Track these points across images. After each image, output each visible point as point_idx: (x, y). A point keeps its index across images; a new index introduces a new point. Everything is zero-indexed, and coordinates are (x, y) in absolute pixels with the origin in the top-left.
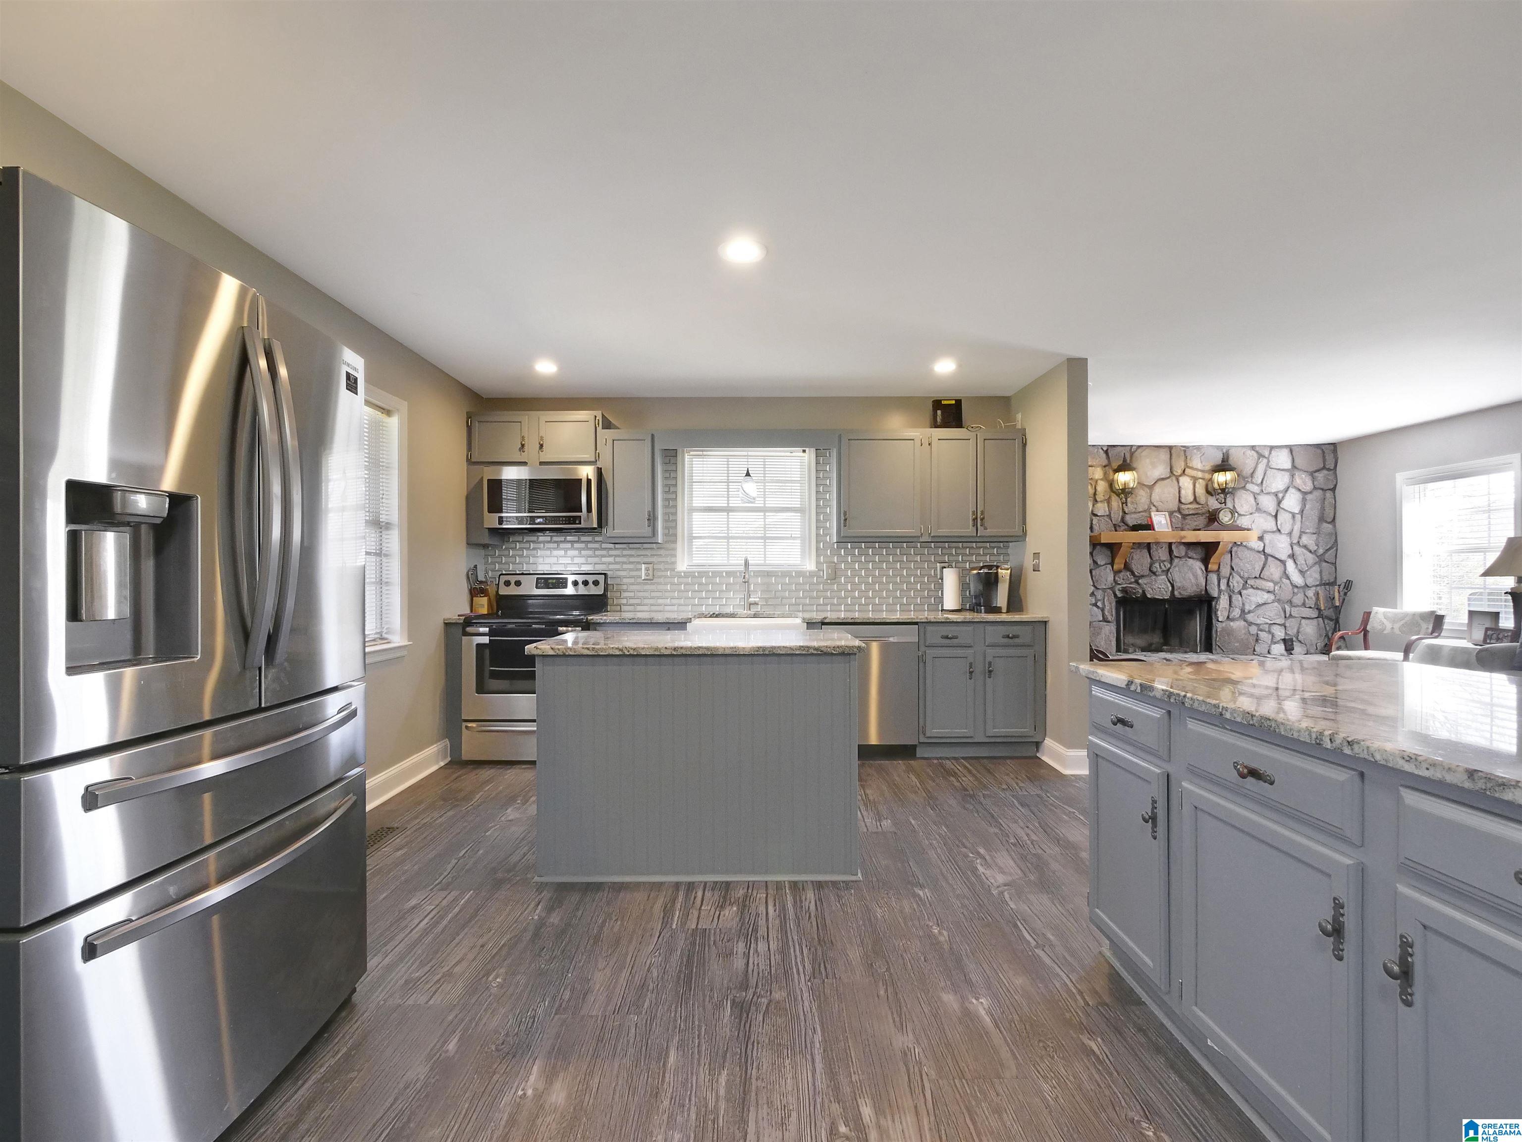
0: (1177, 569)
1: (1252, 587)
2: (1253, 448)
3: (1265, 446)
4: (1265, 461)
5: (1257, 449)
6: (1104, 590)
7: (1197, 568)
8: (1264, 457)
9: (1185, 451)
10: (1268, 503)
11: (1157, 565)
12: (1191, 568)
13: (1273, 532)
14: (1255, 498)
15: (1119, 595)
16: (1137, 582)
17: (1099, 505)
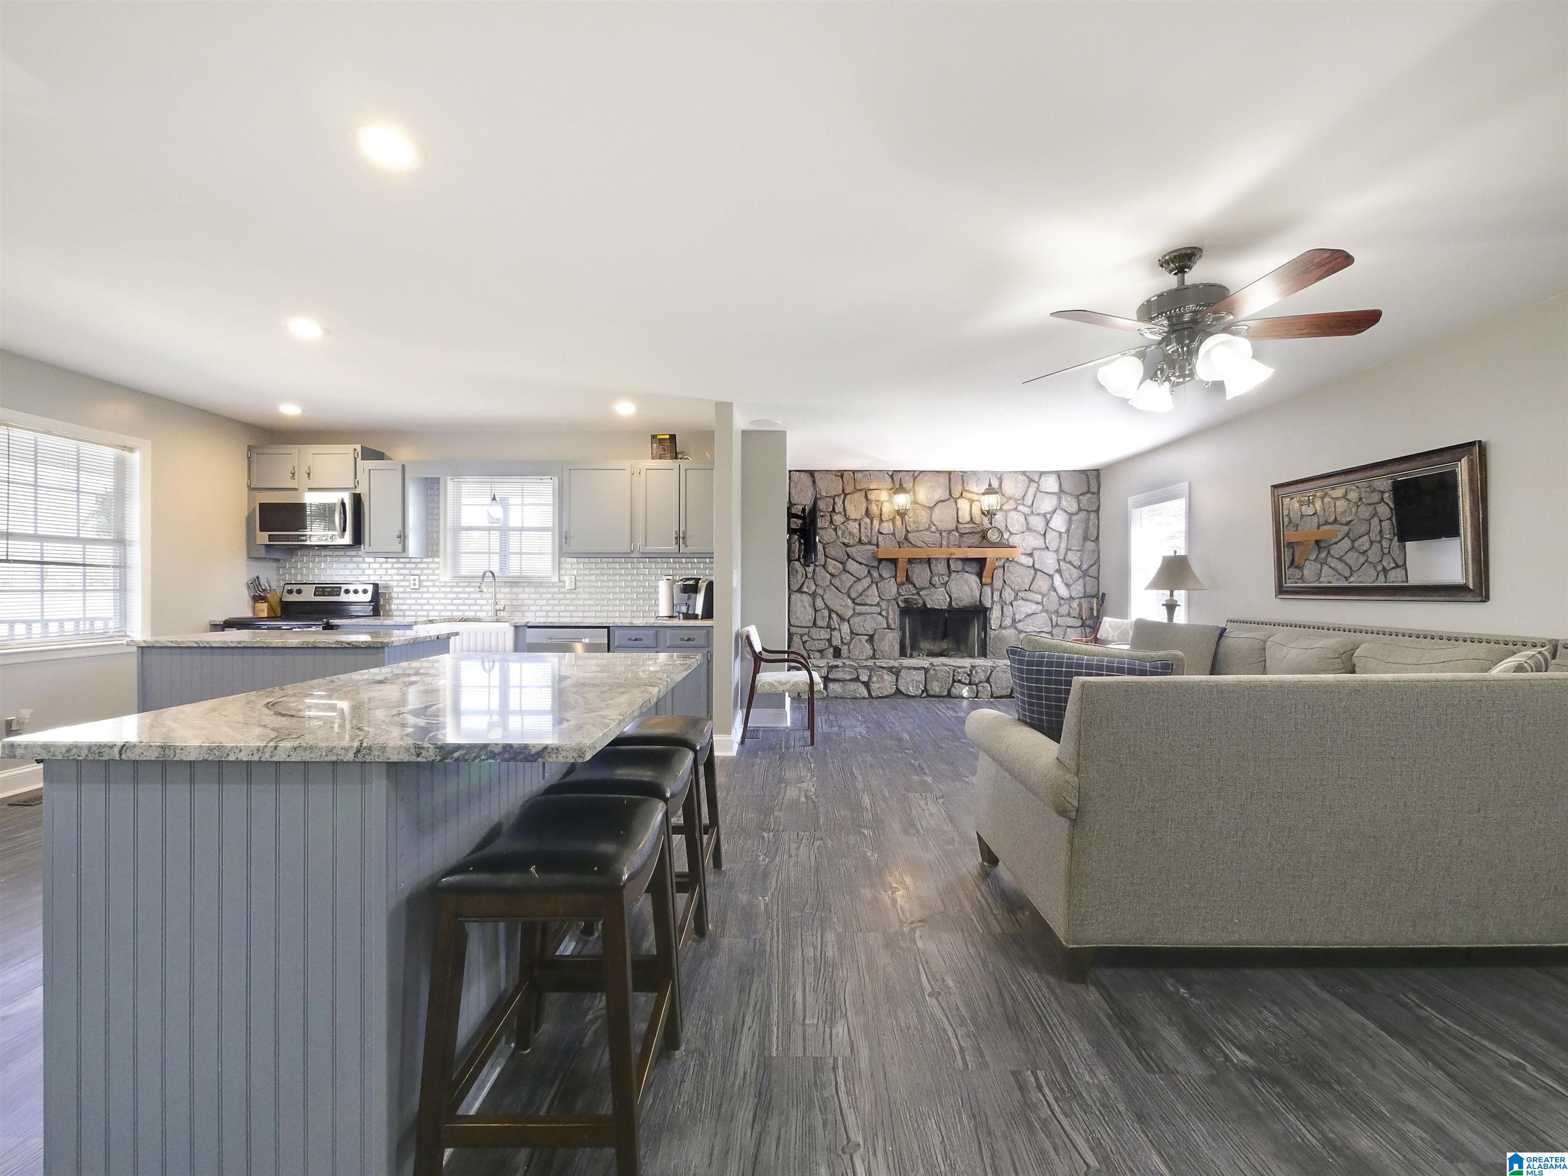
0: (954, 582)
1: (1022, 599)
2: (1024, 473)
3: (1035, 472)
4: (1035, 485)
5: (1028, 474)
6: (889, 601)
7: (973, 581)
8: (1034, 481)
9: (962, 476)
10: (1037, 523)
11: (936, 578)
12: (966, 581)
13: (1043, 549)
14: (1026, 519)
15: (902, 605)
16: (918, 593)
17: (885, 524)
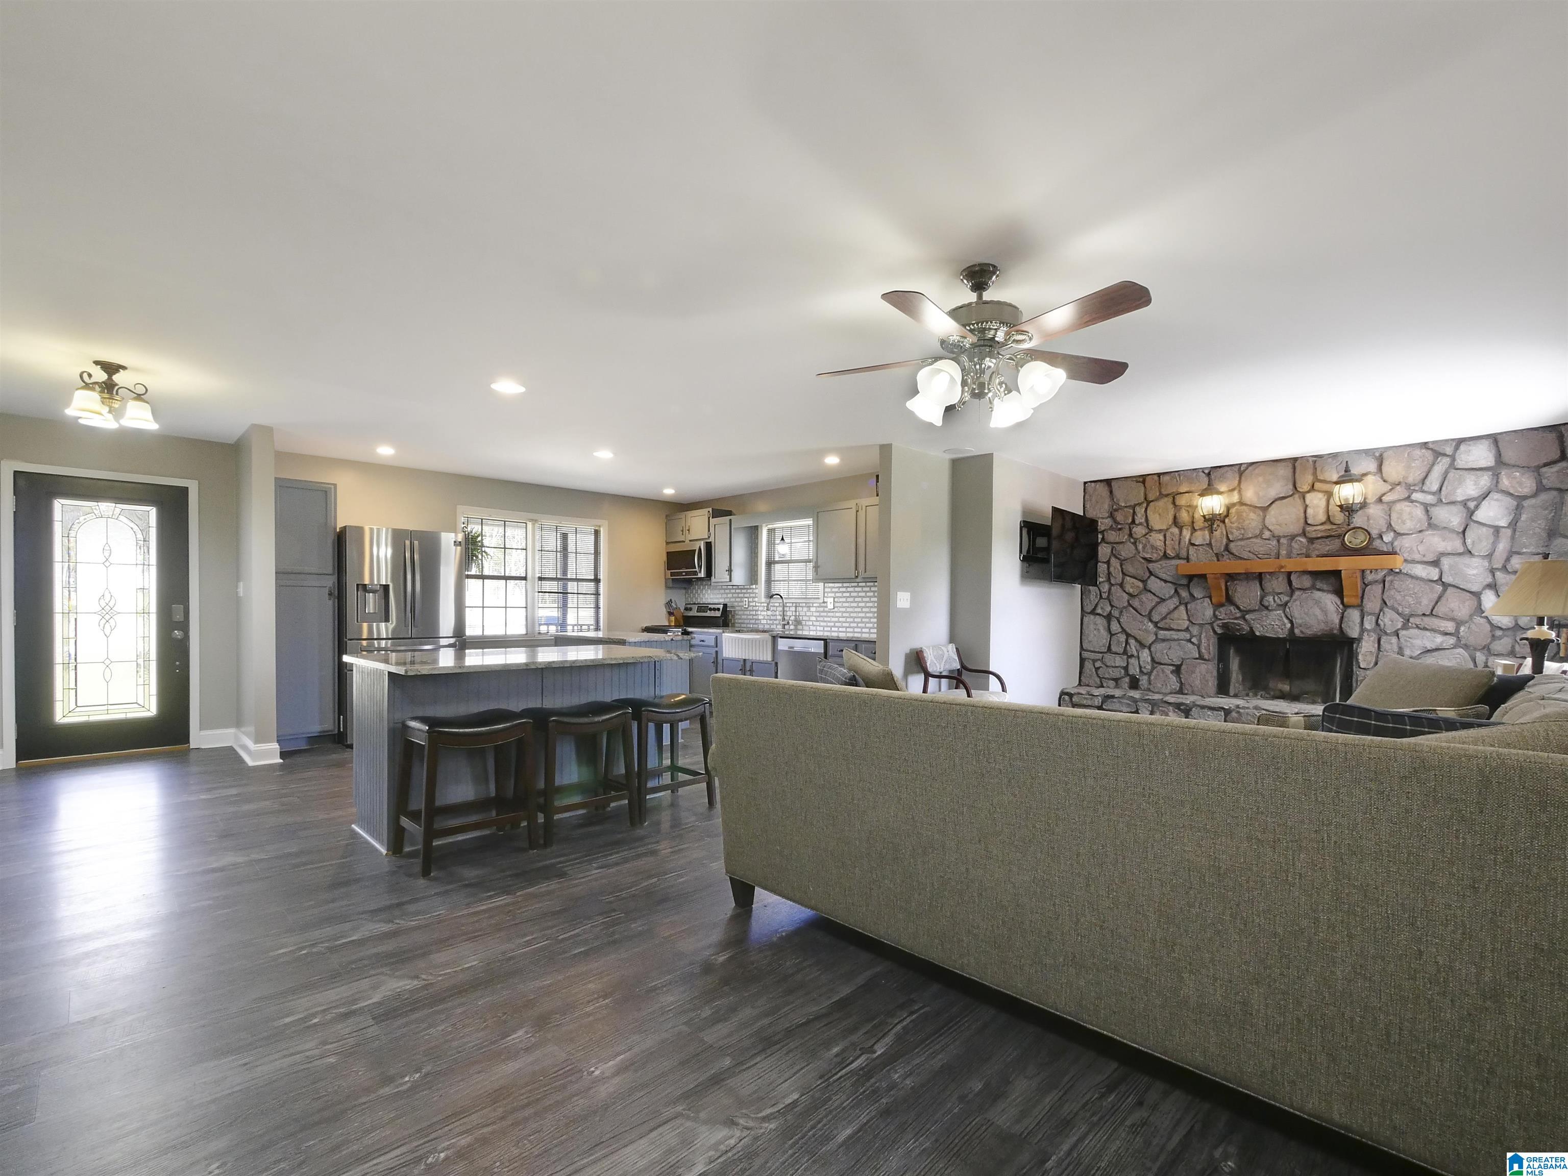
0: (1298, 603)
1: (1418, 627)
2: (1425, 445)
3: (1447, 441)
4: (1446, 461)
5: (1431, 446)
6: (1201, 625)
7: (1329, 603)
8: (1445, 455)
9: (1315, 462)
10: (1452, 517)
11: (1271, 599)
12: (1318, 602)
13: (1460, 554)
14: (1427, 511)
15: (1219, 631)
16: (1243, 618)
17: (1198, 533)
